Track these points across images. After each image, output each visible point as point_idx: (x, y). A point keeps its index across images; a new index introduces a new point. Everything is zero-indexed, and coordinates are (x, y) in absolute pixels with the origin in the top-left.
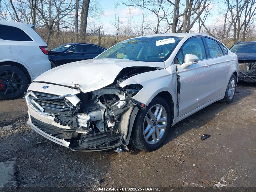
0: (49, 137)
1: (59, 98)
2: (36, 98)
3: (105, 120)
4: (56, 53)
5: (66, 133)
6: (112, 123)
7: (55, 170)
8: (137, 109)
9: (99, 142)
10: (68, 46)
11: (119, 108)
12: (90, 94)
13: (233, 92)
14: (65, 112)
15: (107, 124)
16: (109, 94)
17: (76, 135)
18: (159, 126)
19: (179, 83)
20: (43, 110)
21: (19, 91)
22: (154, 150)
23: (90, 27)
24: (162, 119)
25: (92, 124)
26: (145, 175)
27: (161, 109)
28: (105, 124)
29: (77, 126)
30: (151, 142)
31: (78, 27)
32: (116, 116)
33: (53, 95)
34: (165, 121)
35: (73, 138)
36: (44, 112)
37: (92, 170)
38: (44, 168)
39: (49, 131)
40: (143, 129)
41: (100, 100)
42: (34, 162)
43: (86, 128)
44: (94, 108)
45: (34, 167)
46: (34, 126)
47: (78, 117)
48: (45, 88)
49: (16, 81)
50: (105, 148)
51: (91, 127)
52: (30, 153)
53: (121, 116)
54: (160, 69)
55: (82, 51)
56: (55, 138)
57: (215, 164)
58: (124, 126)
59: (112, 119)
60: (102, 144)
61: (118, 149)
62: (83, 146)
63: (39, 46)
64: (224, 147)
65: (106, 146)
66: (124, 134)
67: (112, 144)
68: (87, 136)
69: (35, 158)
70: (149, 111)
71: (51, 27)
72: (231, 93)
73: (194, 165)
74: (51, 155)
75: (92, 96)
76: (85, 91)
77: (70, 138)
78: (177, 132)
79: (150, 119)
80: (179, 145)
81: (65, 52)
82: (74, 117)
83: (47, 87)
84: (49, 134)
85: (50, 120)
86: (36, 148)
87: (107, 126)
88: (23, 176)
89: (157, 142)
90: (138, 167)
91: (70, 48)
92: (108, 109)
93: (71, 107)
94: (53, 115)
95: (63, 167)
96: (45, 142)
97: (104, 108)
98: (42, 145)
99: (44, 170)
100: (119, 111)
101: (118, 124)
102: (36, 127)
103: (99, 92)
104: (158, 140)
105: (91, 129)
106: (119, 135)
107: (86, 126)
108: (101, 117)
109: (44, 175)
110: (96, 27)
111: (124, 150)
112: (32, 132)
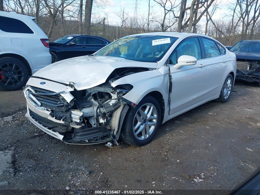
0: (45, 130)
1: (54, 94)
2: (34, 92)
3: (97, 116)
4: (58, 45)
5: (62, 127)
6: (104, 119)
7: (50, 161)
8: (127, 108)
9: (92, 137)
10: (70, 38)
11: (111, 106)
12: (84, 91)
13: (229, 92)
14: (60, 108)
15: (99, 120)
16: (102, 92)
17: (70, 129)
18: (149, 123)
19: (171, 83)
20: (40, 104)
21: (19, 83)
22: (143, 145)
23: (94, 17)
24: (152, 117)
25: (85, 120)
26: (131, 168)
27: (152, 108)
28: (98, 120)
29: (70, 121)
30: (140, 138)
31: (82, 17)
32: (107, 113)
33: (49, 91)
34: (155, 118)
35: (67, 132)
36: (41, 106)
37: (83, 162)
38: (40, 158)
39: (46, 124)
40: (133, 126)
41: (93, 97)
42: (30, 152)
43: (78, 123)
44: (87, 105)
45: (30, 157)
46: (32, 119)
47: (71, 113)
48: (43, 84)
49: (17, 73)
50: (96, 142)
51: (83, 122)
52: (27, 143)
53: (112, 113)
54: (152, 69)
55: (84, 43)
56: (51, 131)
57: (198, 161)
58: (115, 122)
59: (104, 116)
60: (93, 139)
61: (109, 143)
62: (76, 140)
63: (41, 39)
64: (210, 145)
65: (97, 140)
66: (114, 130)
67: (103, 138)
68: (80, 130)
69: (32, 148)
70: (140, 109)
71: (55, 16)
72: (227, 92)
73: (178, 161)
74: (47, 146)
75: (86, 93)
76: (79, 89)
77: (64, 131)
78: (167, 129)
79: (140, 116)
80: (167, 141)
81: (67, 44)
82: (68, 113)
83: (45, 83)
84: (45, 127)
85: (46, 114)
86: (33, 139)
87: (99, 121)
88: (20, 164)
89: (146, 138)
90: (126, 160)
91: (72, 39)
92: (101, 106)
93: (65, 103)
94: (49, 110)
95: (57, 158)
96: (42, 134)
97: (96, 105)
98: (39, 137)
99: (40, 160)
100: (111, 108)
101: (109, 120)
102: (33, 120)
103: (92, 90)
104: (148, 136)
105: (83, 125)
106: (110, 130)
107: (78, 121)
108: (94, 114)
109: (39, 165)
110: (100, 18)
111: (114, 145)
112: (31, 124)
